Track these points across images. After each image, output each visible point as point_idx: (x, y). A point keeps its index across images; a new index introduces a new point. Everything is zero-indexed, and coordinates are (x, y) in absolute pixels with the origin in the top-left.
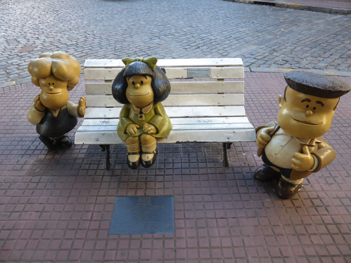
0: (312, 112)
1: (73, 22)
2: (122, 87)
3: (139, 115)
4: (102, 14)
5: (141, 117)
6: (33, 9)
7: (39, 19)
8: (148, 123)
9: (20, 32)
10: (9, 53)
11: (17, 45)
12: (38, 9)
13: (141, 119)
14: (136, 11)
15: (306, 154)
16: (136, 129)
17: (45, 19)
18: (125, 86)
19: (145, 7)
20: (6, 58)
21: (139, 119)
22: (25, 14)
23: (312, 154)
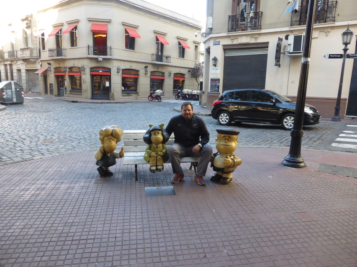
0: (227, 141)
1: (74, 126)
2: (149, 136)
3: (156, 148)
4: (94, 122)
5: (157, 149)
6: (35, 118)
7: (45, 125)
8: (160, 151)
9: (35, 132)
10: (36, 143)
11: (39, 139)
12: (39, 119)
13: (157, 150)
14: (120, 120)
15: (228, 158)
16: (155, 154)
17: (50, 124)
18: (150, 135)
19: (126, 117)
20: (35, 146)
21: (156, 150)
22: (32, 121)
23: (231, 159)
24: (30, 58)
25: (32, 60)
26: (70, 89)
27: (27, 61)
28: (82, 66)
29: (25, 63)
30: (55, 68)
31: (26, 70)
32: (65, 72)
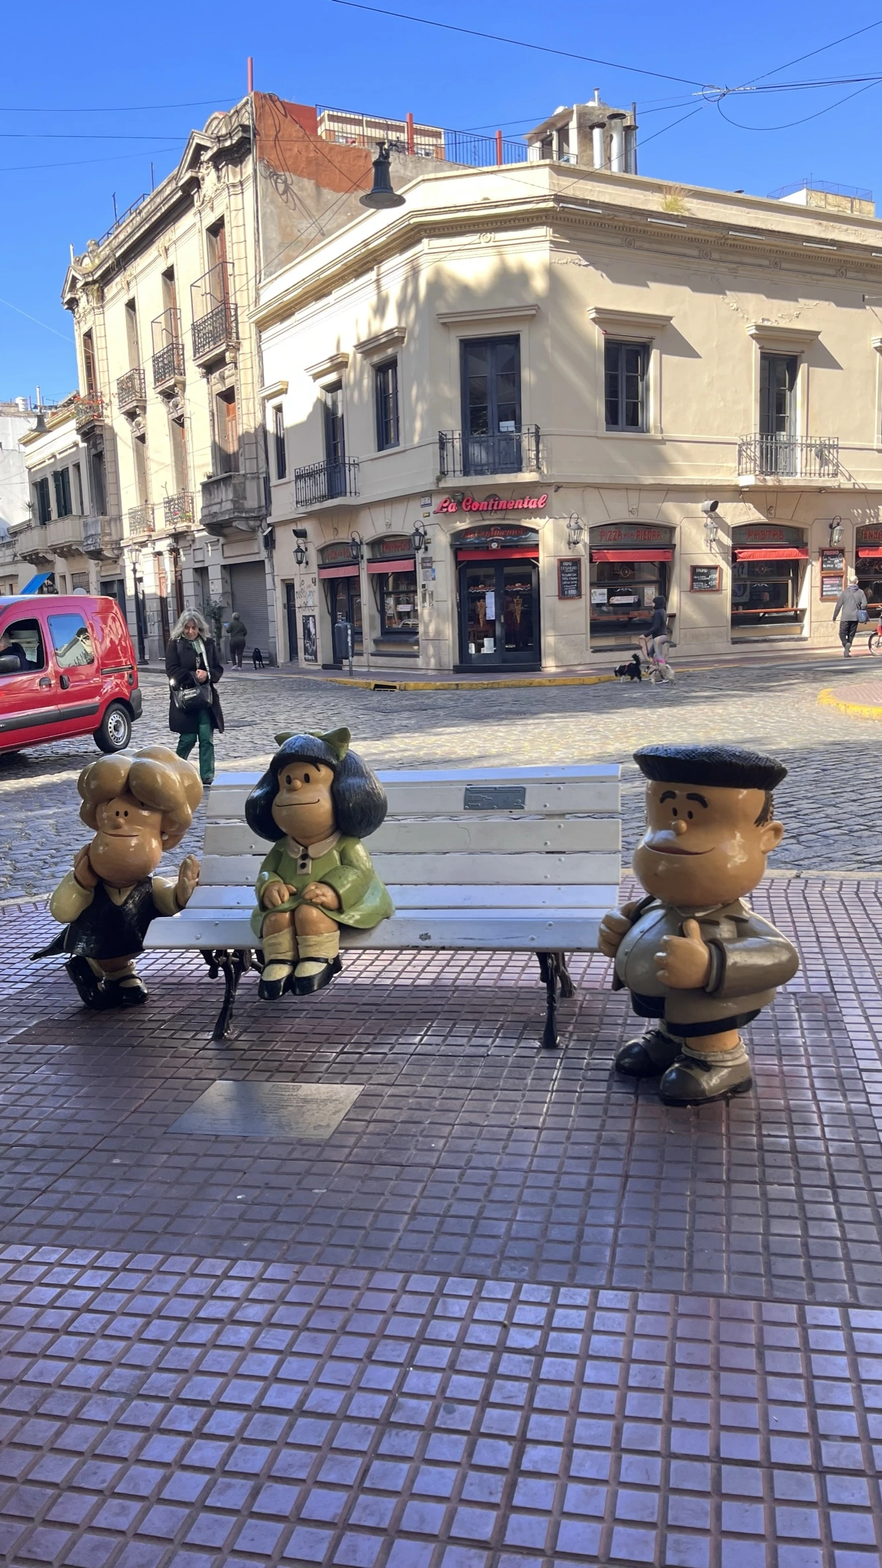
0: (687, 825)
3: (300, 862)
8: (320, 881)
13: (303, 871)
15: (690, 936)
16: (286, 895)
21: (299, 871)
23: (709, 941)
24: (232, 516)
25: (242, 525)
26: (377, 634)
27: (226, 531)
28: (417, 530)
29: (222, 540)
30: (322, 551)
31: (224, 567)
32: (355, 561)
